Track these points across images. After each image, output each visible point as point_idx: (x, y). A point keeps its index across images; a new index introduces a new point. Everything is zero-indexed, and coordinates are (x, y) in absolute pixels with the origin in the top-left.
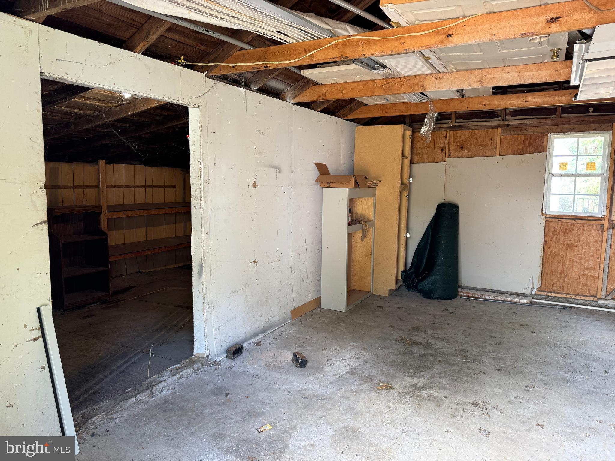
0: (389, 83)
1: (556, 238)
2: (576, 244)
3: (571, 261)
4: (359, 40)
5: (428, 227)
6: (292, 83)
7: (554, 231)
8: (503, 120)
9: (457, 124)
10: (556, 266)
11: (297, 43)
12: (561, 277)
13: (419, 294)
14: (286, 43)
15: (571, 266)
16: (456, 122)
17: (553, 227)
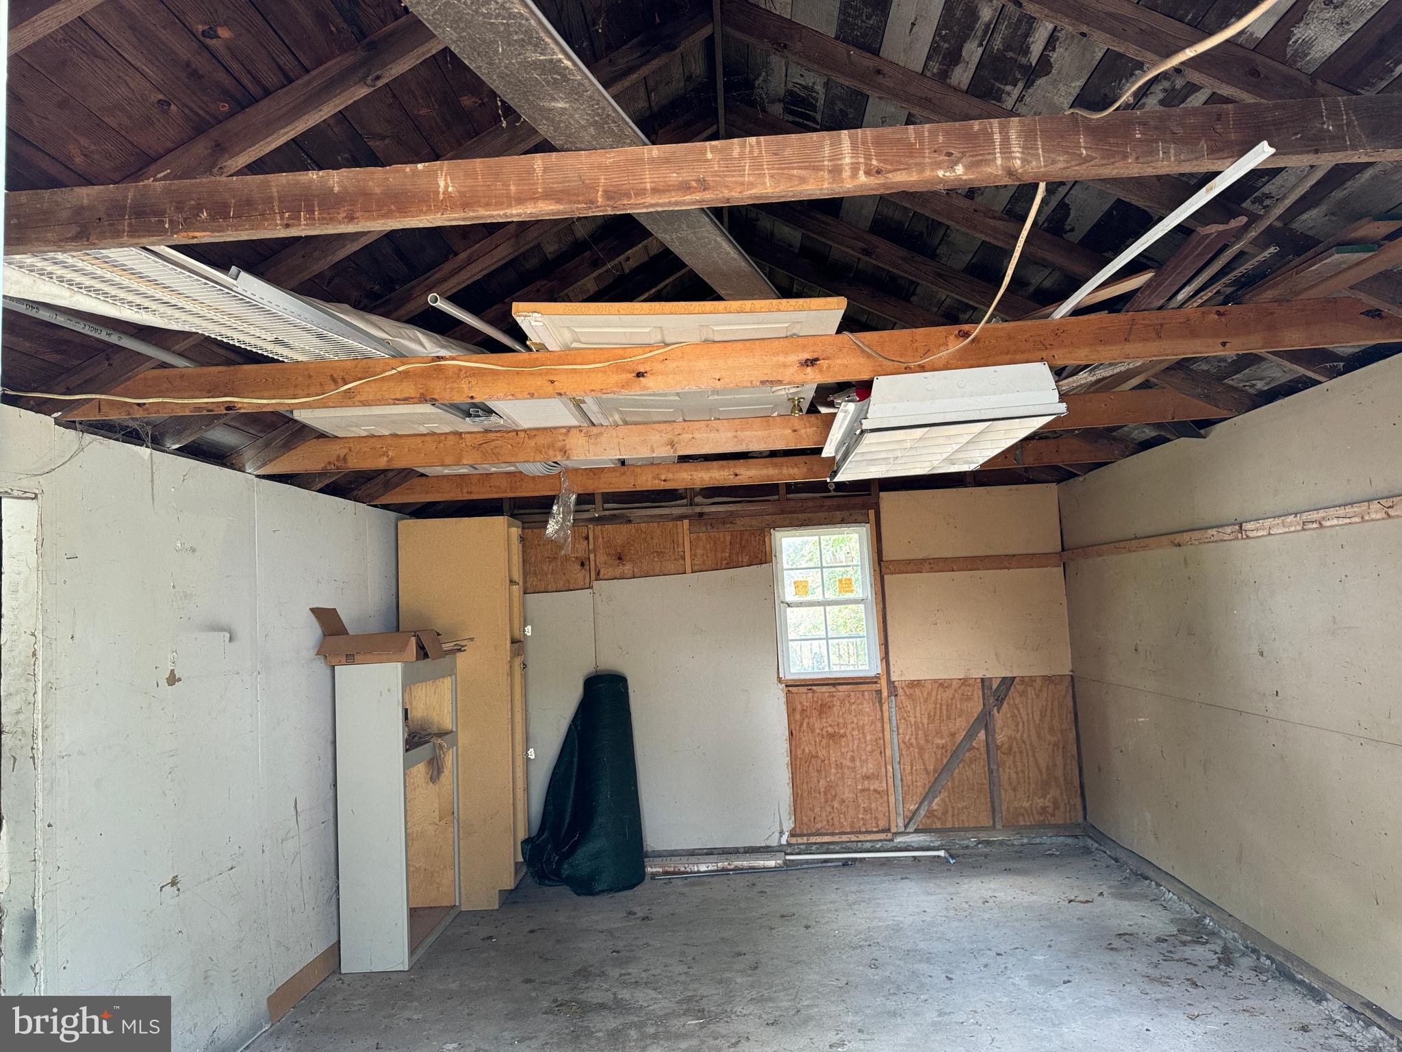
0: (493, 440)
1: (808, 724)
2: (842, 731)
3: (839, 766)
4: (460, 368)
5: (570, 729)
6: (261, 431)
7: (803, 710)
8: (691, 505)
9: (607, 513)
10: (815, 780)
11: (311, 363)
12: (826, 801)
13: (565, 890)
14: (286, 360)
15: (839, 775)
16: (604, 510)
17: (801, 703)
